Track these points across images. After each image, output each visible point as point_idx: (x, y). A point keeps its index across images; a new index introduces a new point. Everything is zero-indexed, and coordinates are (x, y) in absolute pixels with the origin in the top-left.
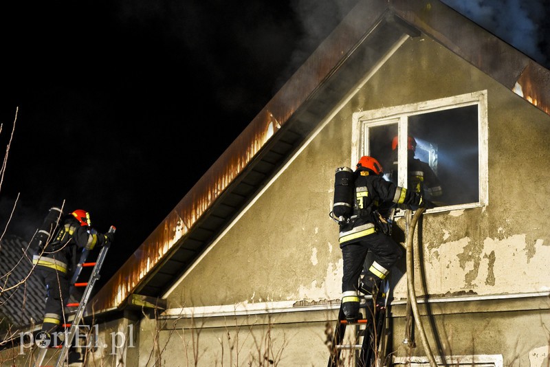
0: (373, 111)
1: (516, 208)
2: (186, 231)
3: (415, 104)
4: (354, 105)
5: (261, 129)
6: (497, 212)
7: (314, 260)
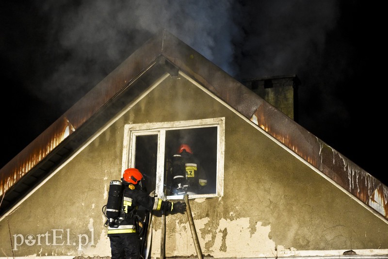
0: (140, 124)
1: (243, 199)
3: (172, 122)
4: (126, 120)
6: (230, 202)
7: (91, 228)
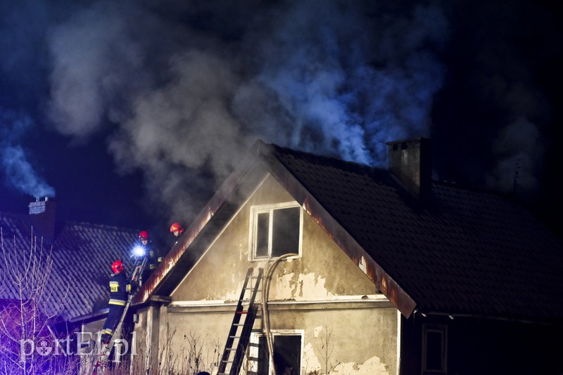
0: (258, 206)
1: (312, 260)
2: (174, 264)
3: (276, 204)
4: (251, 203)
5: (205, 217)
6: (305, 262)
7: (233, 280)
